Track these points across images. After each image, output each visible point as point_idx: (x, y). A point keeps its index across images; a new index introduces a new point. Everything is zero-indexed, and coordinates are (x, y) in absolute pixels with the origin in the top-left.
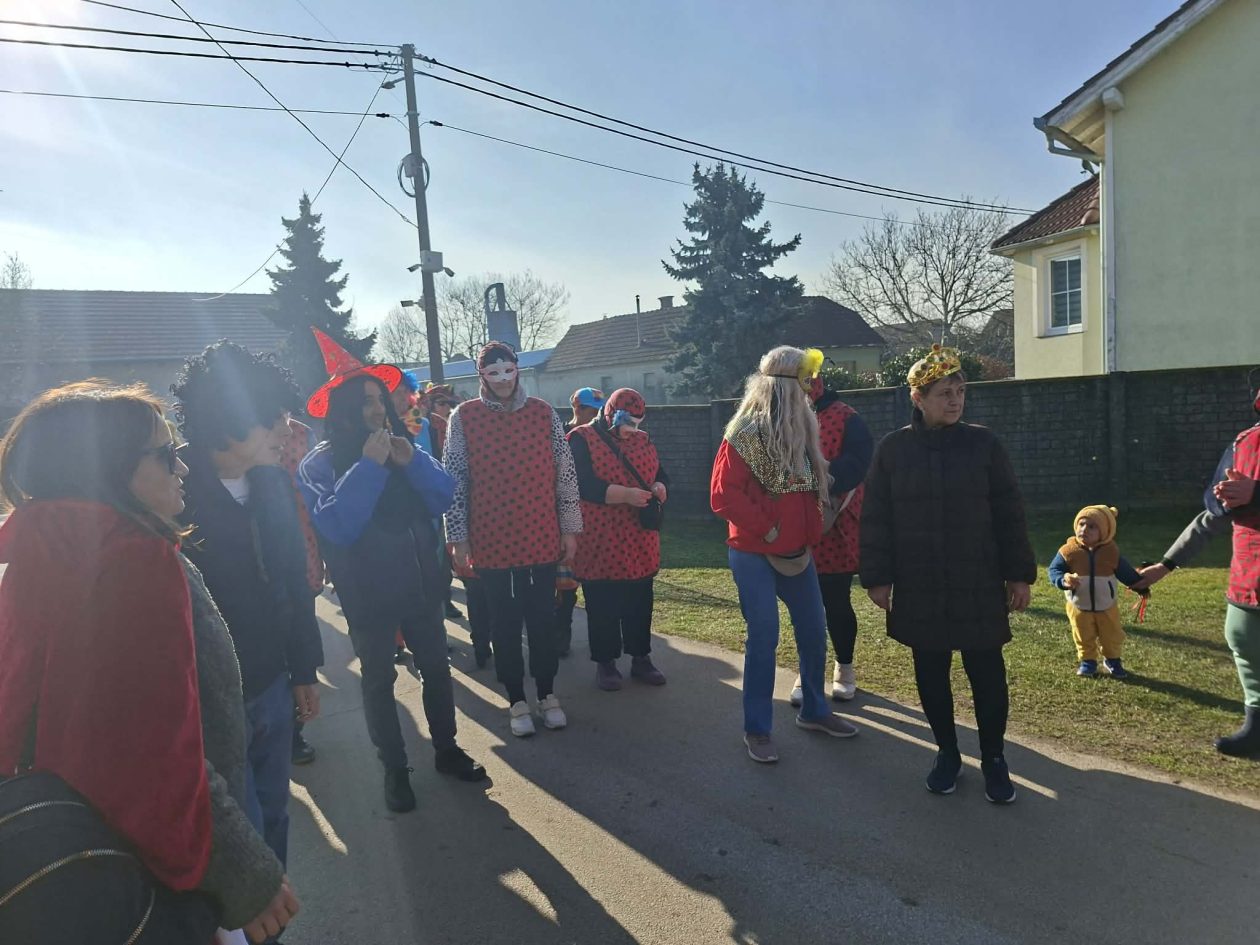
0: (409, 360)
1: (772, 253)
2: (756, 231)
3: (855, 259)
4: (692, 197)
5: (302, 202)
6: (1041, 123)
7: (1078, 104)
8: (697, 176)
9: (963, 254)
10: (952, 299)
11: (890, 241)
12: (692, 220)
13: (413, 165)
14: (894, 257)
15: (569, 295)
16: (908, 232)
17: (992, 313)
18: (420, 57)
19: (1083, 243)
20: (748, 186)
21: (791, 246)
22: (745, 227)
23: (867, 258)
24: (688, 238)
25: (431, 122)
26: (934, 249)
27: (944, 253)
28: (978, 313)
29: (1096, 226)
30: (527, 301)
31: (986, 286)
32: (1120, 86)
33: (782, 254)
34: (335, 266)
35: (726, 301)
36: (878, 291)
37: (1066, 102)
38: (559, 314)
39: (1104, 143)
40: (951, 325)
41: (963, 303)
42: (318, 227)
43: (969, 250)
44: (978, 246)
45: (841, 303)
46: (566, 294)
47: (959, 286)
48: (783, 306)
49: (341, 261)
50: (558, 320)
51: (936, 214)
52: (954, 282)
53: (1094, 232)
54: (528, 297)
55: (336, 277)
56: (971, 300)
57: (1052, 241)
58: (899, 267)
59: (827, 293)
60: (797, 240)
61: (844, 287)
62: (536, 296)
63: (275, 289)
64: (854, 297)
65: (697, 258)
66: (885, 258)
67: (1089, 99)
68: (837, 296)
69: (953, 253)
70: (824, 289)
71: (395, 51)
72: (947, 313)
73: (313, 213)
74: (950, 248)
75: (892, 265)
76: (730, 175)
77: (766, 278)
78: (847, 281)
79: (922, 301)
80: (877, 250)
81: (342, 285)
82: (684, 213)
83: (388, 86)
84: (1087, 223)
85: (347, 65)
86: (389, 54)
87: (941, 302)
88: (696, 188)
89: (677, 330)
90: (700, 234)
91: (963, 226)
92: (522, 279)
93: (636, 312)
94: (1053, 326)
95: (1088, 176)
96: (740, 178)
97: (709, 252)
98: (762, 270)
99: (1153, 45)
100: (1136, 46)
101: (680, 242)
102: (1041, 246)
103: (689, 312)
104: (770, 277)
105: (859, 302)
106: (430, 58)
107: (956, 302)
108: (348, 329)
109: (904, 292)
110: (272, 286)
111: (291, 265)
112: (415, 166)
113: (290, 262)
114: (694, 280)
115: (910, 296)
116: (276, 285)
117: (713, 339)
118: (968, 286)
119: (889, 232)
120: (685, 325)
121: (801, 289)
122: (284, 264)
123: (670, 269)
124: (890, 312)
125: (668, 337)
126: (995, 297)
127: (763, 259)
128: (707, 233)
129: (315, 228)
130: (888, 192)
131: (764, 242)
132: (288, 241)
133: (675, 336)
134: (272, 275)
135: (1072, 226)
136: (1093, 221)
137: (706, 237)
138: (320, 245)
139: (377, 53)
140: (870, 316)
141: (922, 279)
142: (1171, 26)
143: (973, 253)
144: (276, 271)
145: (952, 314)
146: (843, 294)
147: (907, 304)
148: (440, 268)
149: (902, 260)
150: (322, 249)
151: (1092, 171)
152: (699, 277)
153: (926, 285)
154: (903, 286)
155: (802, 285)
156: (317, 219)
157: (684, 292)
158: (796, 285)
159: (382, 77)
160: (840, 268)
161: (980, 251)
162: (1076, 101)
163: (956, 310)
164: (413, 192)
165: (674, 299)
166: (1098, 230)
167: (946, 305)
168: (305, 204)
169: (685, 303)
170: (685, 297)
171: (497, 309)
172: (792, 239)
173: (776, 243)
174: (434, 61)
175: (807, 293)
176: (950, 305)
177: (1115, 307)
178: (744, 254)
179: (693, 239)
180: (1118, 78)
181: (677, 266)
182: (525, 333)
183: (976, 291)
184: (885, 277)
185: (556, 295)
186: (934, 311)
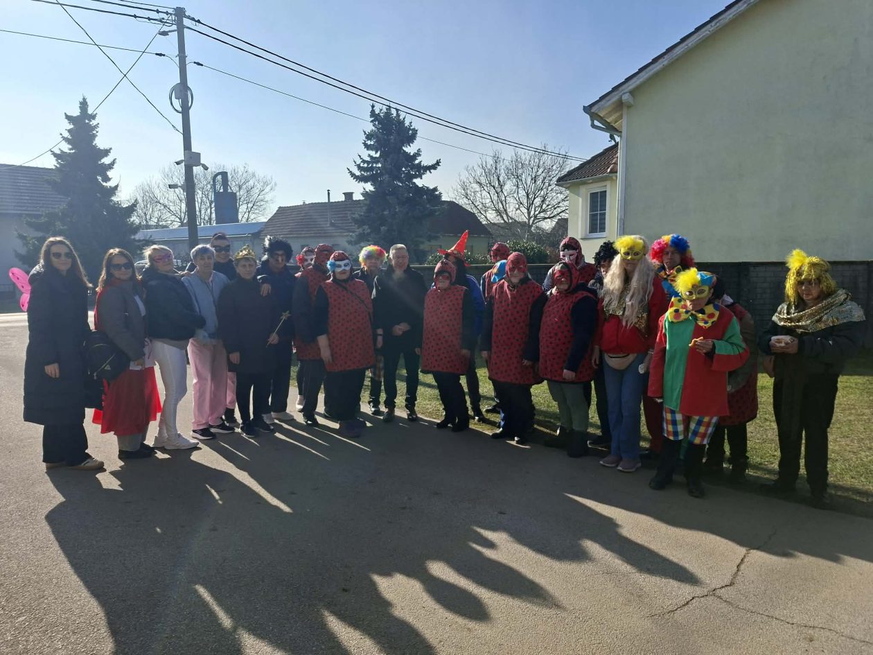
0: (151, 223)
1: (422, 170)
2: (412, 154)
3: (474, 178)
4: (370, 128)
5: (81, 103)
6: (587, 109)
7: (609, 101)
8: (373, 113)
9: (541, 181)
10: (533, 209)
11: (496, 168)
12: (369, 142)
13: (181, 91)
14: (498, 179)
15: (276, 184)
16: (507, 163)
17: (556, 220)
18: (189, 17)
19: (608, 183)
20: (407, 124)
21: (434, 167)
22: (404, 151)
23: (482, 178)
24: (366, 154)
25: (195, 63)
26: (523, 176)
27: (529, 179)
28: (548, 220)
29: (615, 174)
30: (244, 187)
31: (554, 202)
32: (632, 93)
33: (428, 171)
34: (106, 152)
35: (391, 199)
36: (488, 201)
37: (602, 98)
38: (268, 198)
39: (623, 124)
40: (532, 225)
41: (540, 213)
42: (93, 123)
43: (545, 178)
44: (549, 177)
45: (464, 206)
46: (273, 183)
47: (538, 201)
48: (428, 206)
49: (111, 149)
50: (267, 202)
51: (525, 155)
52: (535, 198)
53: (614, 178)
54: (245, 183)
55: (106, 160)
56: (544, 211)
57: (591, 181)
58: (501, 186)
59: (456, 199)
60: (438, 163)
61: (466, 196)
62: (251, 183)
63: (58, 166)
64: (473, 203)
65: (371, 169)
66: (493, 180)
67: (615, 98)
68: (462, 202)
69: (535, 179)
70: (453, 196)
71: (170, 11)
72: (530, 218)
73: (90, 112)
74: (533, 176)
75: (497, 185)
76: (395, 115)
77: (417, 186)
78: (469, 192)
79: (514, 209)
80: (488, 174)
81: (111, 166)
82: (364, 137)
83: (164, 33)
84: (611, 172)
85: (135, 16)
86: (167, 13)
87: (526, 211)
88: (372, 121)
89: (356, 216)
90: (374, 152)
91: (541, 163)
92: (241, 170)
93: (327, 201)
94: (590, 233)
95: (613, 143)
96: (401, 118)
97: (380, 165)
98: (415, 180)
99: (650, 70)
100: (641, 70)
101: (360, 156)
102: (584, 183)
103: (365, 205)
104: (420, 186)
105: (476, 207)
106: (196, 19)
107: (535, 211)
108: (114, 199)
109: (504, 202)
110: (55, 163)
111: (70, 149)
112: (182, 91)
113: (70, 147)
114: (369, 183)
115: (507, 205)
116: (58, 163)
117: (382, 225)
118: (543, 201)
119: (496, 162)
120: (362, 214)
121: (440, 196)
122: (66, 147)
123: (352, 175)
124: (495, 215)
125: (350, 221)
126: (559, 210)
127: (415, 173)
128: (379, 152)
129: (91, 123)
130: (496, 139)
131: (417, 162)
132: (69, 131)
133: (356, 221)
134: (55, 155)
135: (603, 173)
136: (614, 171)
137: (378, 155)
138: (94, 136)
139: (158, 11)
140: (483, 216)
141: (515, 195)
142: (660, 61)
143: (546, 181)
144: (58, 152)
145: (532, 219)
146: (465, 200)
147: (505, 210)
148: (198, 163)
149: (503, 182)
150: (96, 139)
151: (615, 141)
152: (373, 181)
153: (517, 199)
154: (503, 199)
155: (440, 193)
156: (93, 117)
157: (362, 191)
158: (437, 193)
159: (159, 27)
160: (464, 183)
161: (551, 180)
162: (607, 98)
163: (535, 217)
164: (180, 109)
165: (354, 195)
166: (617, 177)
167: (529, 213)
168: (84, 105)
169: (362, 198)
170: (362, 194)
171: (222, 191)
172: (435, 162)
173: (425, 163)
174: (199, 21)
175: (444, 198)
176: (532, 213)
177: (624, 224)
178: (404, 169)
179: (369, 156)
180: (631, 87)
181: (358, 173)
182: (242, 209)
183: (548, 206)
184: (493, 192)
185: (266, 184)
186: (521, 216)
